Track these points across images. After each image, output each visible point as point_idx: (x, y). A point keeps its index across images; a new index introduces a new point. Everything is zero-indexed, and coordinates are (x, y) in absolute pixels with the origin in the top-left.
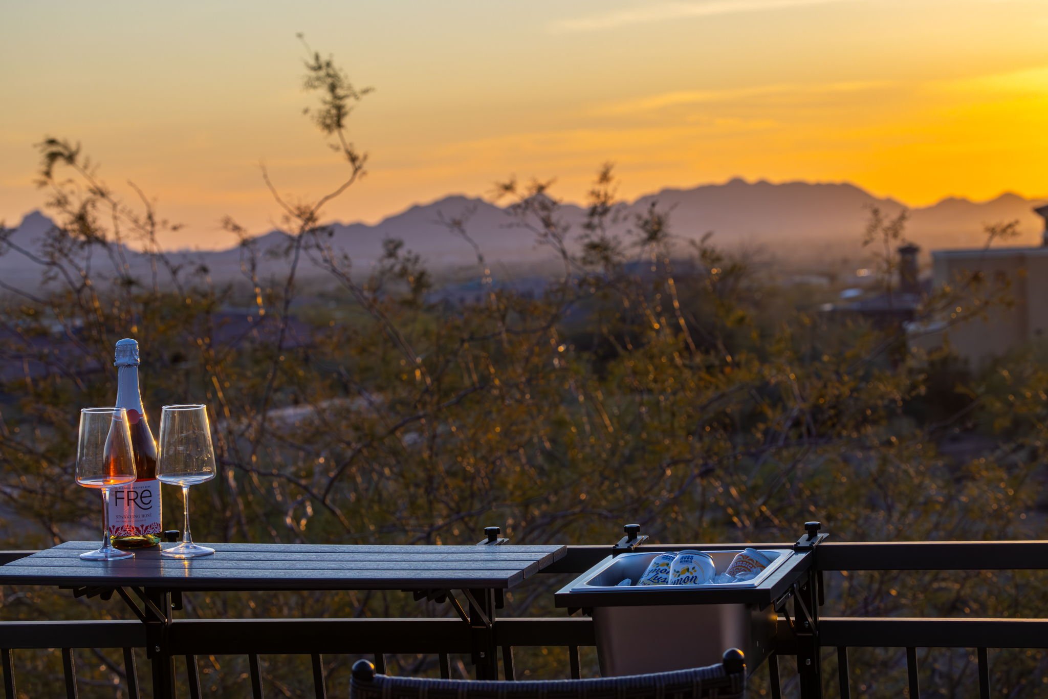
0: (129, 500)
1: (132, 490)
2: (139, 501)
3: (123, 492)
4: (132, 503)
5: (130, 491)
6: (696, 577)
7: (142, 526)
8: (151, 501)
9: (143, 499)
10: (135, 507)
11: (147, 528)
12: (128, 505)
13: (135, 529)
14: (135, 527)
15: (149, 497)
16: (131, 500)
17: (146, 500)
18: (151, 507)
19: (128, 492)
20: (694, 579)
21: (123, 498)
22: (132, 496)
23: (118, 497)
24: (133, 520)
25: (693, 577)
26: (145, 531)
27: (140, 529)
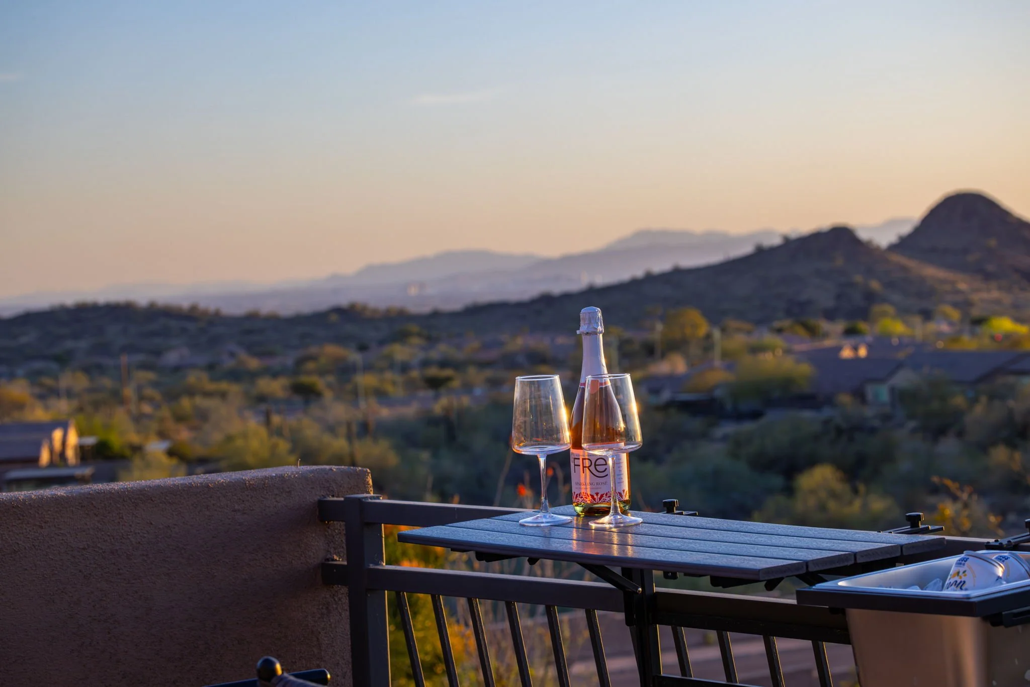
0: (584, 467)
1: (587, 457)
2: (592, 468)
3: (579, 459)
4: (587, 471)
5: (585, 459)
6: (964, 582)
7: (597, 494)
8: (606, 469)
9: (597, 466)
10: (590, 476)
11: (602, 496)
12: (583, 472)
13: (590, 497)
14: (591, 495)
15: (605, 465)
16: (586, 467)
17: (600, 468)
18: (607, 475)
19: (583, 459)
20: (961, 584)
21: (579, 466)
22: (587, 463)
23: (576, 464)
24: (588, 487)
25: (961, 582)
26: (600, 499)
27: (595, 497)
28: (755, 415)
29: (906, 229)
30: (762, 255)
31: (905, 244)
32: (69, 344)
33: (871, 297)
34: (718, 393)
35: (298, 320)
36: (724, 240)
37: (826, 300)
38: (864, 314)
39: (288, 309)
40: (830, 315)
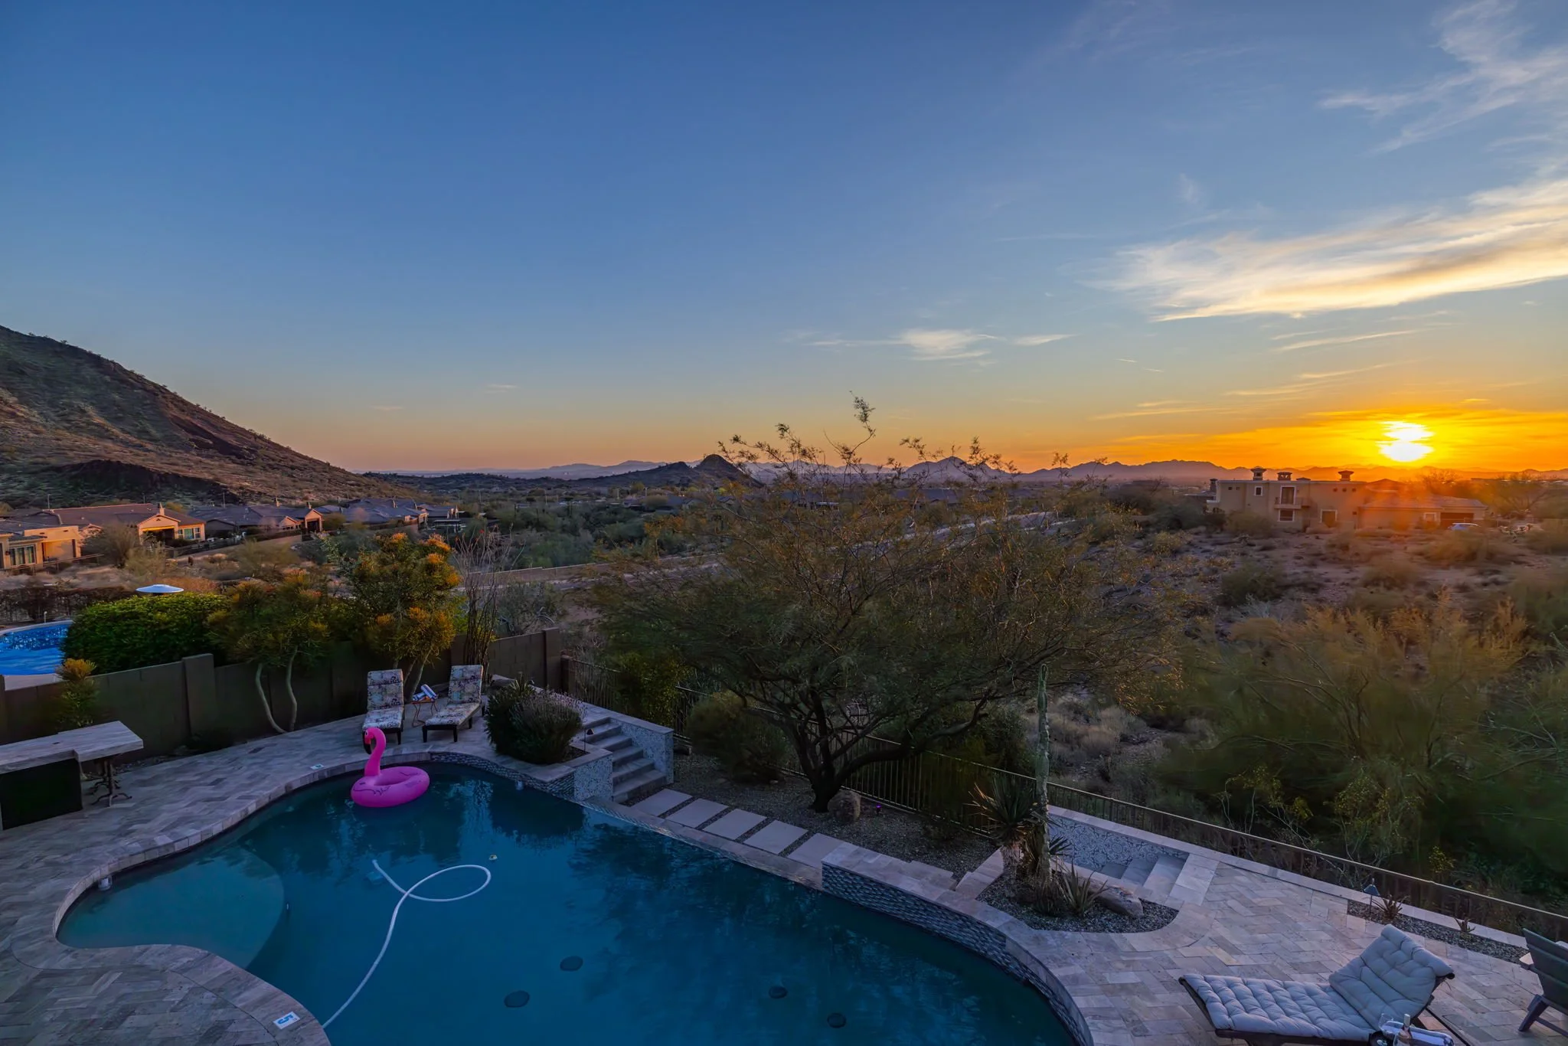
28: (653, 511)
29: (699, 463)
30: (660, 468)
31: (697, 468)
32: (463, 485)
33: (689, 481)
34: (644, 505)
35: (531, 480)
36: (641, 464)
37: (678, 482)
38: (687, 485)
39: (528, 478)
40: (678, 485)
